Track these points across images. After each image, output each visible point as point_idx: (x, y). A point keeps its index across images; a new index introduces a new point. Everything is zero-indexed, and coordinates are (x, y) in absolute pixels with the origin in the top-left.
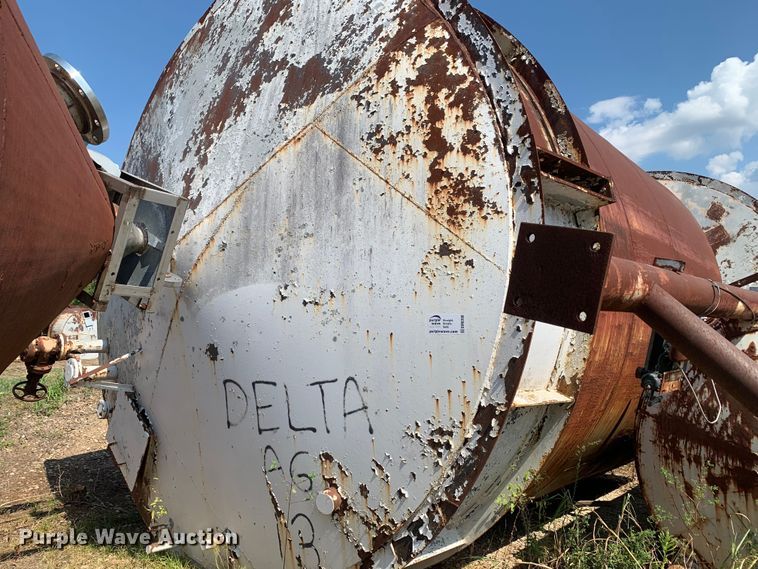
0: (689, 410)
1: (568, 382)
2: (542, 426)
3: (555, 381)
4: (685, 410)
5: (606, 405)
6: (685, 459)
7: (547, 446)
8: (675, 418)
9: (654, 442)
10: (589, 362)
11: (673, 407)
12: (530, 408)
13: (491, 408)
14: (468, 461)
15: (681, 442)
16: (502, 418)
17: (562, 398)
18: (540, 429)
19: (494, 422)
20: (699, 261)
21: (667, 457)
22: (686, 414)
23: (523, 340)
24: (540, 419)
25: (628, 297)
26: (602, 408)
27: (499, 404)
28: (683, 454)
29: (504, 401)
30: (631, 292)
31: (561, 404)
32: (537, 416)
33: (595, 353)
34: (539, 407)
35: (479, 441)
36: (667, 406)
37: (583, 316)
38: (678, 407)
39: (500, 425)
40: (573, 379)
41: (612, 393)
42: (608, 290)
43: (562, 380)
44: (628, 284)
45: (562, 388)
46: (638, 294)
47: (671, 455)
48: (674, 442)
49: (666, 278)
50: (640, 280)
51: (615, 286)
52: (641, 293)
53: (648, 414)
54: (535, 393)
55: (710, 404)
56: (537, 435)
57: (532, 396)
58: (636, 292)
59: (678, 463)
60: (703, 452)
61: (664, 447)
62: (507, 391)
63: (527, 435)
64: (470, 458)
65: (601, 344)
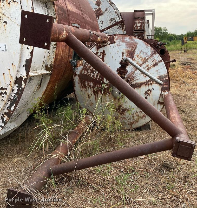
0: (88, 72)
1: (49, 66)
2: (41, 82)
3: (44, 66)
4: (87, 72)
5: (64, 73)
6: (87, 87)
7: (44, 88)
8: (84, 75)
9: (79, 83)
10: (56, 59)
11: (84, 72)
12: (36, 76)
13: (21, 78)
14: (14, 97)
15: (86, 82)
16: (25, 81)
17: (47, 72)
18: (41, 83)
19: (23, 83)
20: (92, 21)
21: (82, 87)
22: (87, 73)
23: (30, 52)
24: (40, 80)
25: (61, 37)
26: (62, 74)
27: (24, 76)
28: (87, 85)
29: (26, 75)
30: (62, 36)
31: (47, 74)
32: (39, 79)
33: (58, 55)
34: (39, 75)
35: (18, 90)
36: (82, 72)
37: (46, 44)
38: (85, 72)
39: (25, 83)
40: (51, 65)
41: (65, 69)
42: (54, 35)
43: (47, 66)
44: (61, 33)
45: (47, 68)
46: (64, 36)
47: (83, 86)
48: (84, 82)
49: (74, 30)
50: (65, 31)
51: (56, 34)
52: (65, 36)
53: (76, 74)
54: (37, 71)
55: (93, 70)
56: (40, 85)
57: (36, 72)
58: (64, 35)
59: (85, 88)
60: (92, 84)
61: (82, 84)
62: (26, 71)
63: (36, 86)
64: (15, 96)
65: (60, 52)
